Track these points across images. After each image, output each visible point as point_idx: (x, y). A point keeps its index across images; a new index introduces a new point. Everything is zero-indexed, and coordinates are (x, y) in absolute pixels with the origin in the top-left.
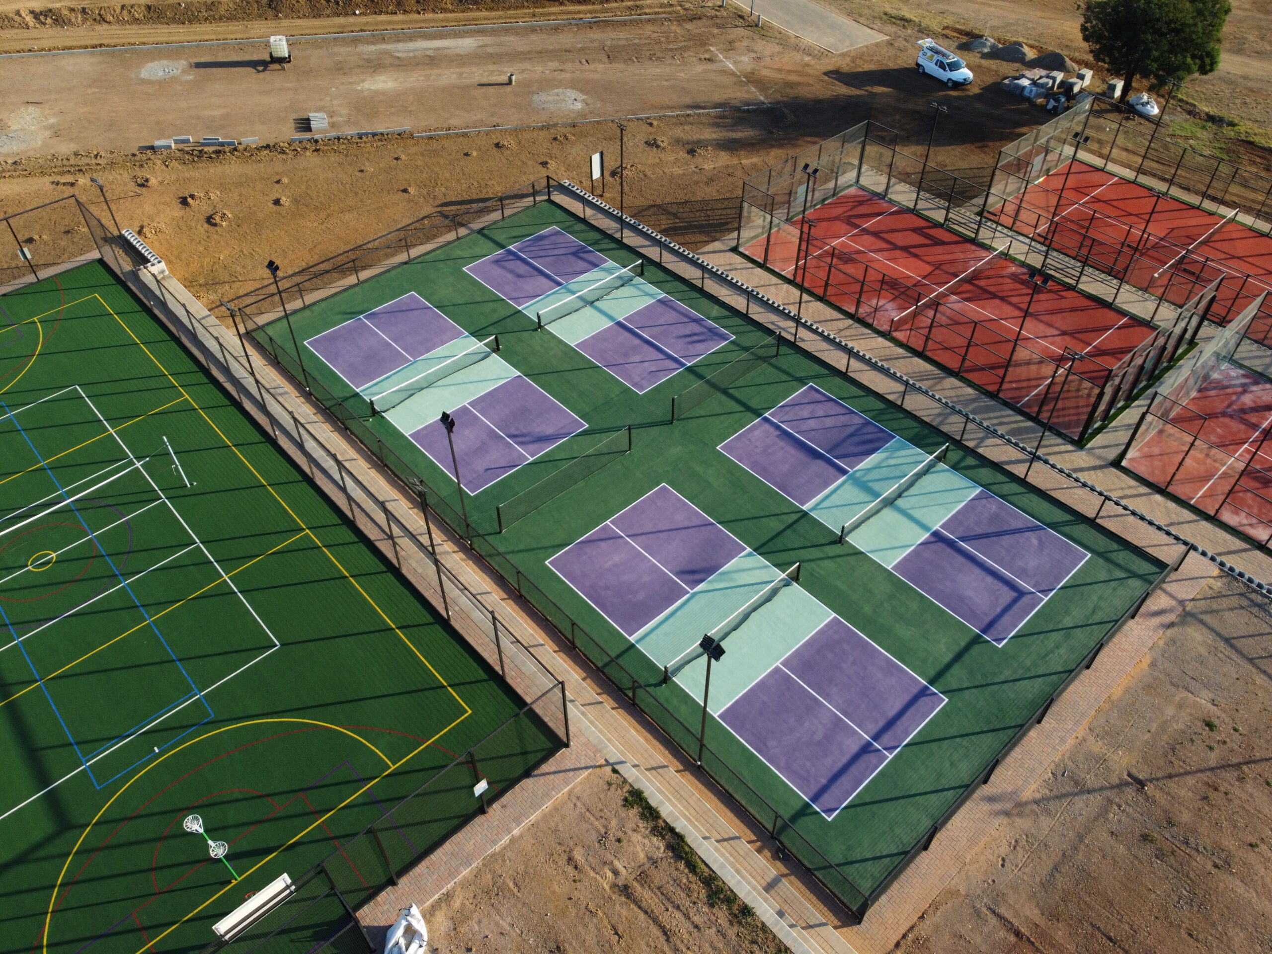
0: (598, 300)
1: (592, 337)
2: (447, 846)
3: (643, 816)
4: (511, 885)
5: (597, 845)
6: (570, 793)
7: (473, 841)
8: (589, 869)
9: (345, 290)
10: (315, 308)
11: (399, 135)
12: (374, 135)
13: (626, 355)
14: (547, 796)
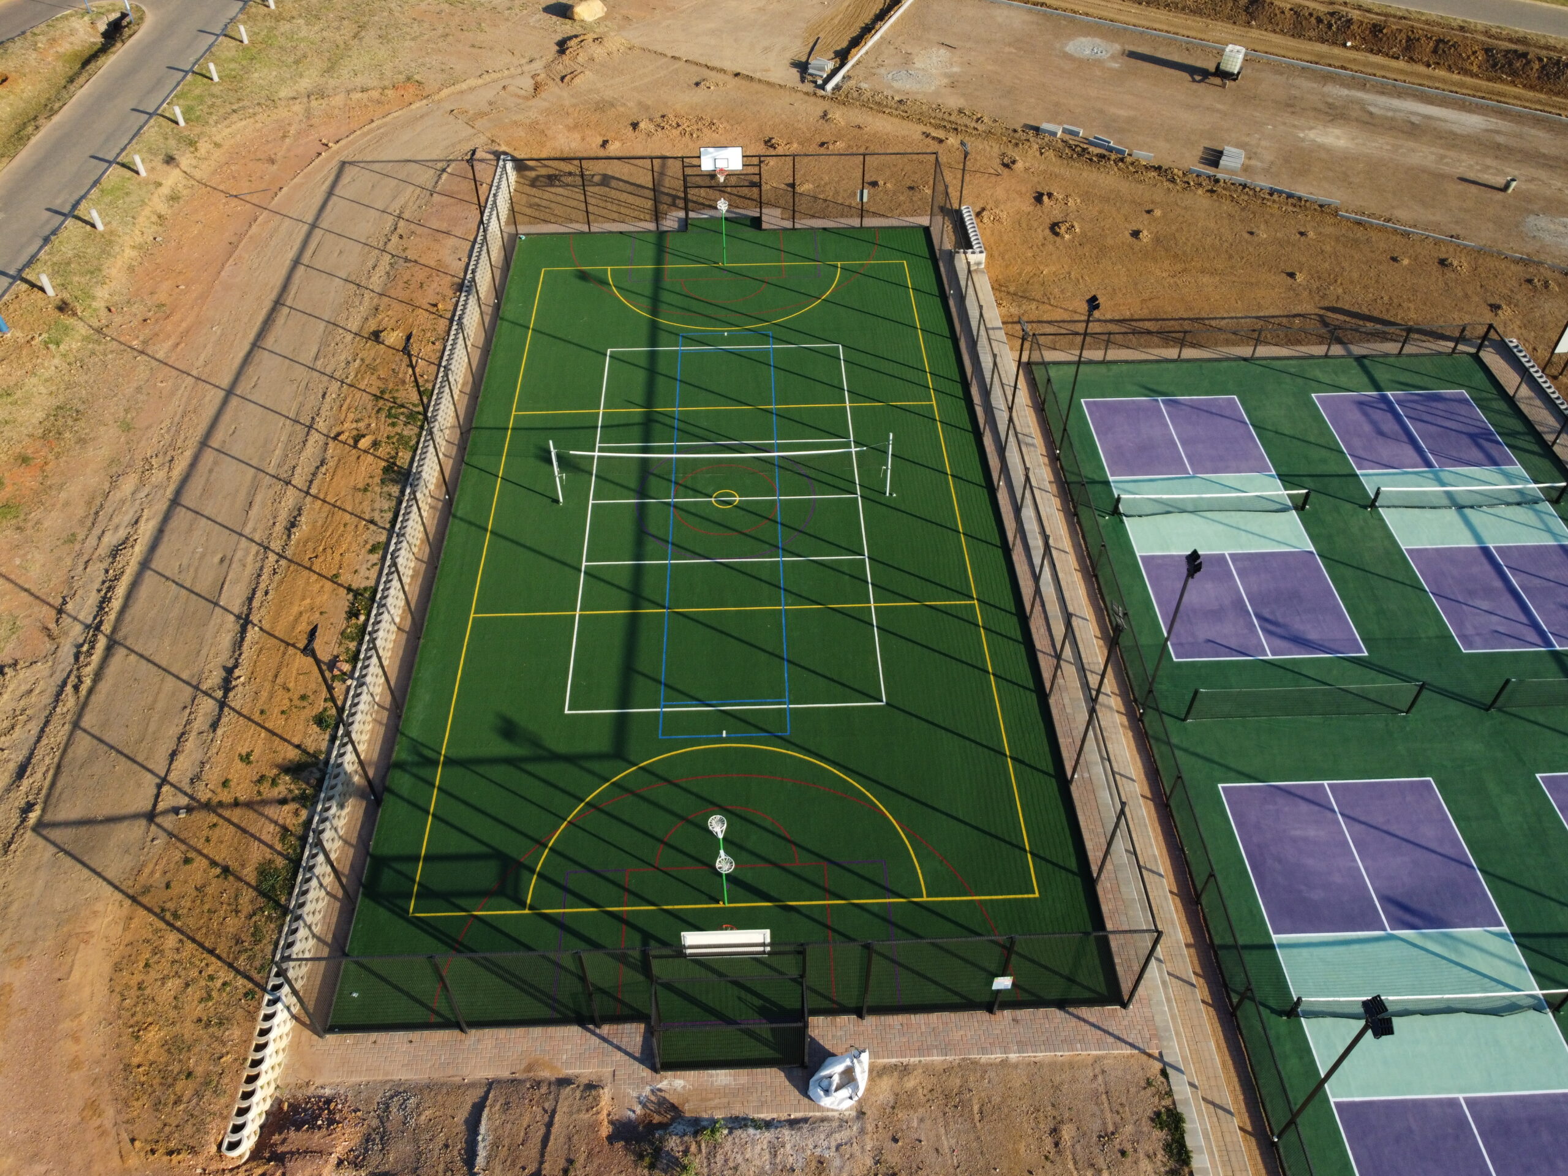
0: (1472, 507)
1: (1437, 550)
2: (934, 1017)
3: (1167, 1148)
4: (976, 1108)
5: (1095, 1138)
6: (1097, 1060)
7: (962, 1032)
8: (1070, 1157)
9: (1157, 361)
10: (1114, 367)
11: (1321, 206)
12: (1290, 196)
13: (1471, 593)
14: (1069, 1043)
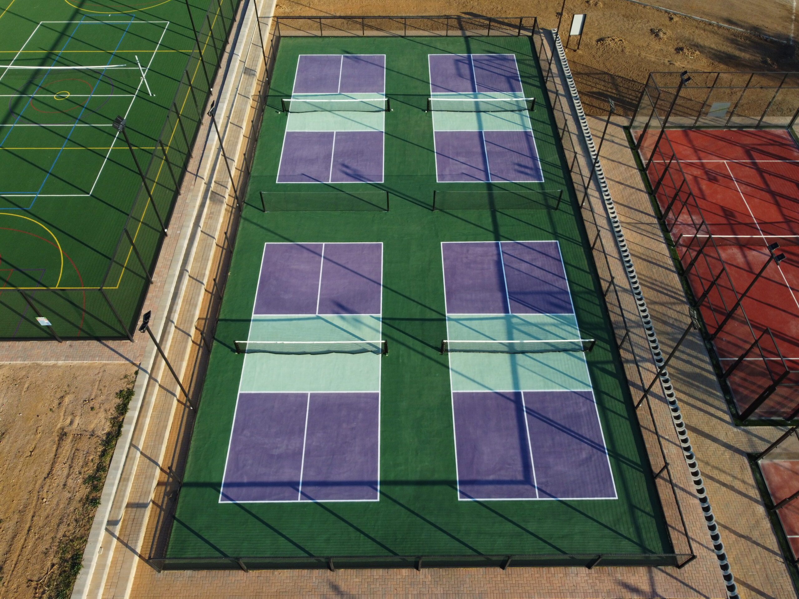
0: (486, 112)
3: (118, 407)
5: (82, 401)
6: (105, 364)
8: (64, 409)
10: (327, 39)
